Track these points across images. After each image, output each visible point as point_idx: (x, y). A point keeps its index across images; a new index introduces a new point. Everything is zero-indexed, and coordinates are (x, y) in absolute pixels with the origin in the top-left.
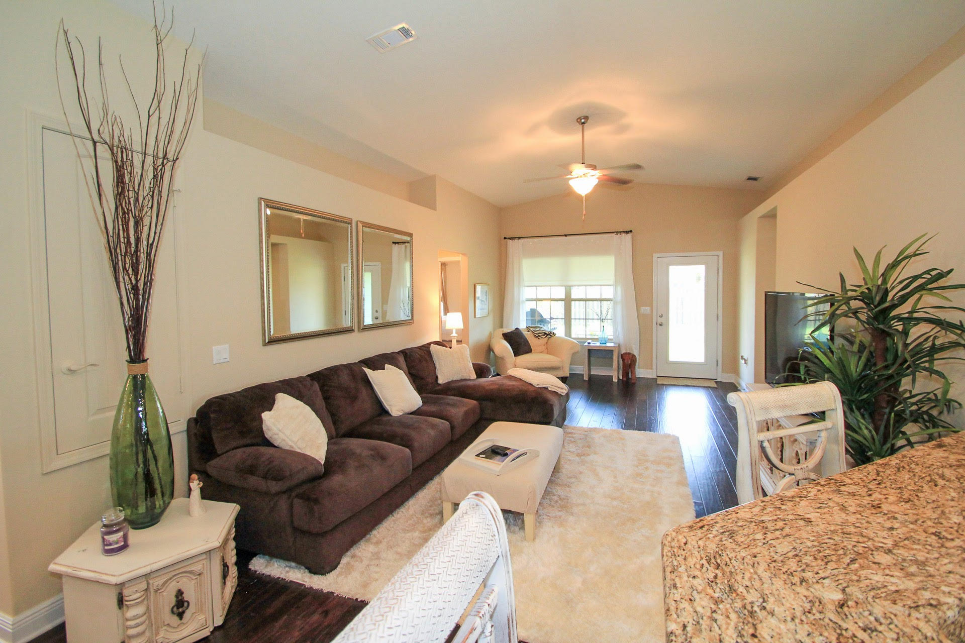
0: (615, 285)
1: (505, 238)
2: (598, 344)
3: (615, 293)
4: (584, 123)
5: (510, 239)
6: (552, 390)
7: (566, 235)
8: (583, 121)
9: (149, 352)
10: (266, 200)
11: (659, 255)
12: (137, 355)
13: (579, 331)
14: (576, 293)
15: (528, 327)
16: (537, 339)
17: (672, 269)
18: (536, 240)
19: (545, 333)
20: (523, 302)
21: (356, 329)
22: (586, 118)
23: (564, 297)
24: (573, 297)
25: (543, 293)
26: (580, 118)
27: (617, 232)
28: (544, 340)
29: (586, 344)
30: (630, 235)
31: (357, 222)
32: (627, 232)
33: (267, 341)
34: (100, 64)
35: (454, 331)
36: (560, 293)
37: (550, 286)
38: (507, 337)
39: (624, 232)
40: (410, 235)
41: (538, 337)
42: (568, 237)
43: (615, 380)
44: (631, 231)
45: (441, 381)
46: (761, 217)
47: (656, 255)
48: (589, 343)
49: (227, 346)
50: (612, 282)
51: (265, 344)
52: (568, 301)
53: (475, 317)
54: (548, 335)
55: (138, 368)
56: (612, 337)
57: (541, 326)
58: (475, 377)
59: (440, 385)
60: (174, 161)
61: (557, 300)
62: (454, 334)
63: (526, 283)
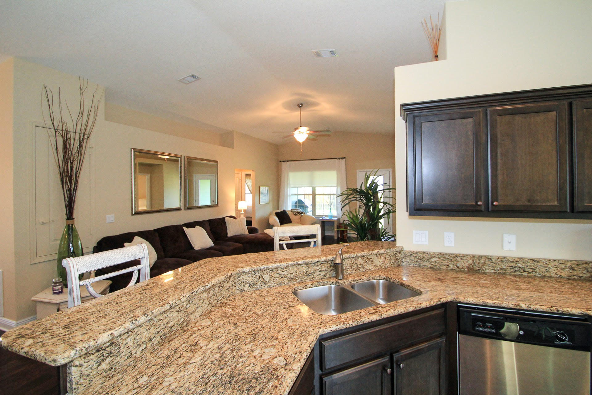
0: (337, 187)
1: (280, 161)
2: (328, 218)
3: (337, 191)
4: (301, 107)
5: (284, 161)
7: (312, 160)
8: (300, 106)
9: (75, 216)
10: (134, 149)
11: (360, 170)
12: (70, 216)
13: (319, 212)
14: (317, 191)
15: (291, 210)
16: (295, 216)
18: (296, 162)
19: (299, 213)
20: (290, 196)
21: (183, 208)
22: (302, 104)
23: (312, 193)
24: (316, 193)
25: (301, 191)
26: (298, 105)
27: (338, 158)
28: (299, 216)
29: (321, 219)
30: (344, 160)
31: (185, 157)
33: (133, 213)
34: (59, 98)
36: (310, 191)
37: (298, 187)
38: (278, 214)
39: (341, 158)
40: (217, 162)
41: (295, 214)
43: (336, 238)
44: (345, 158)
45: (230, 234)
47: (358, 171)
48: (323, 218)
49: (113, 215)
50: (336, 185)
51: (132, 215)
52: (314, 195)
53: (260, 204)
55: (70, 222)
56: (336, 215)
57: (299, 209)
58: (248, 233)
59: (228, 237)
60: (88, 138)
61: (309, 195)
62: (242, 212)
63: (291, 186)
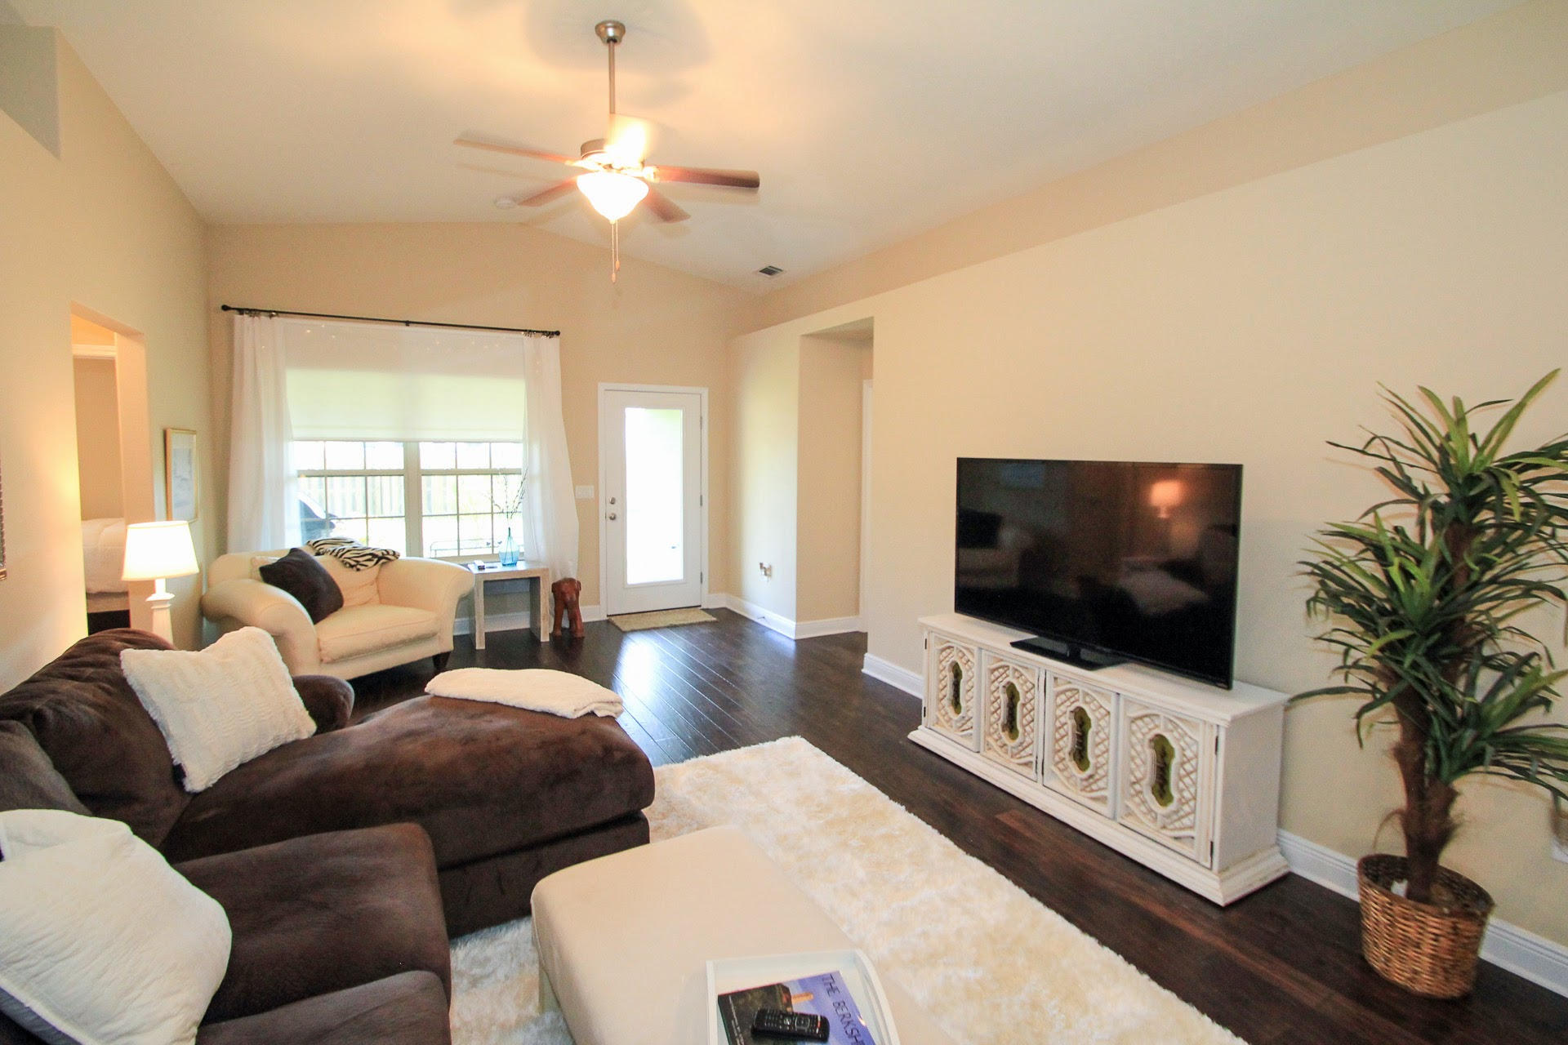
0: (528, 441)
1: (225, 308)
2: (499, 568)
3: (529, 459)
4: (613, 40)
5: (241, 311)
7: (408, 323)
8: (611, 32)
11: (610, 385)
14: (430, 457)
16: (353, 572)
17: (629, 414)
18: (323, 324)
19: (374, 556)
22: (621, 30)
23: (401, 466)
24: (424, 466)
27: (526, 331)
28: (370, 571)
29: (475, 570)
30: (555, 339)
32: (550, 334)
35: (160, 586)
36: (394, 458)
37: (365, 441)
38: (275, 573)
39: (544, 333)
41: (352, 566)
42: (412, 328)
44: (558, 333)
46: (807, 336)
47: (602, 387)
48: (481, 568)
50: (520, 435)
52: (412, 476)
54: (380, 558)
56: (527, 551)
58: (312, 726)
62: (161, 593)
63: (296, 433)
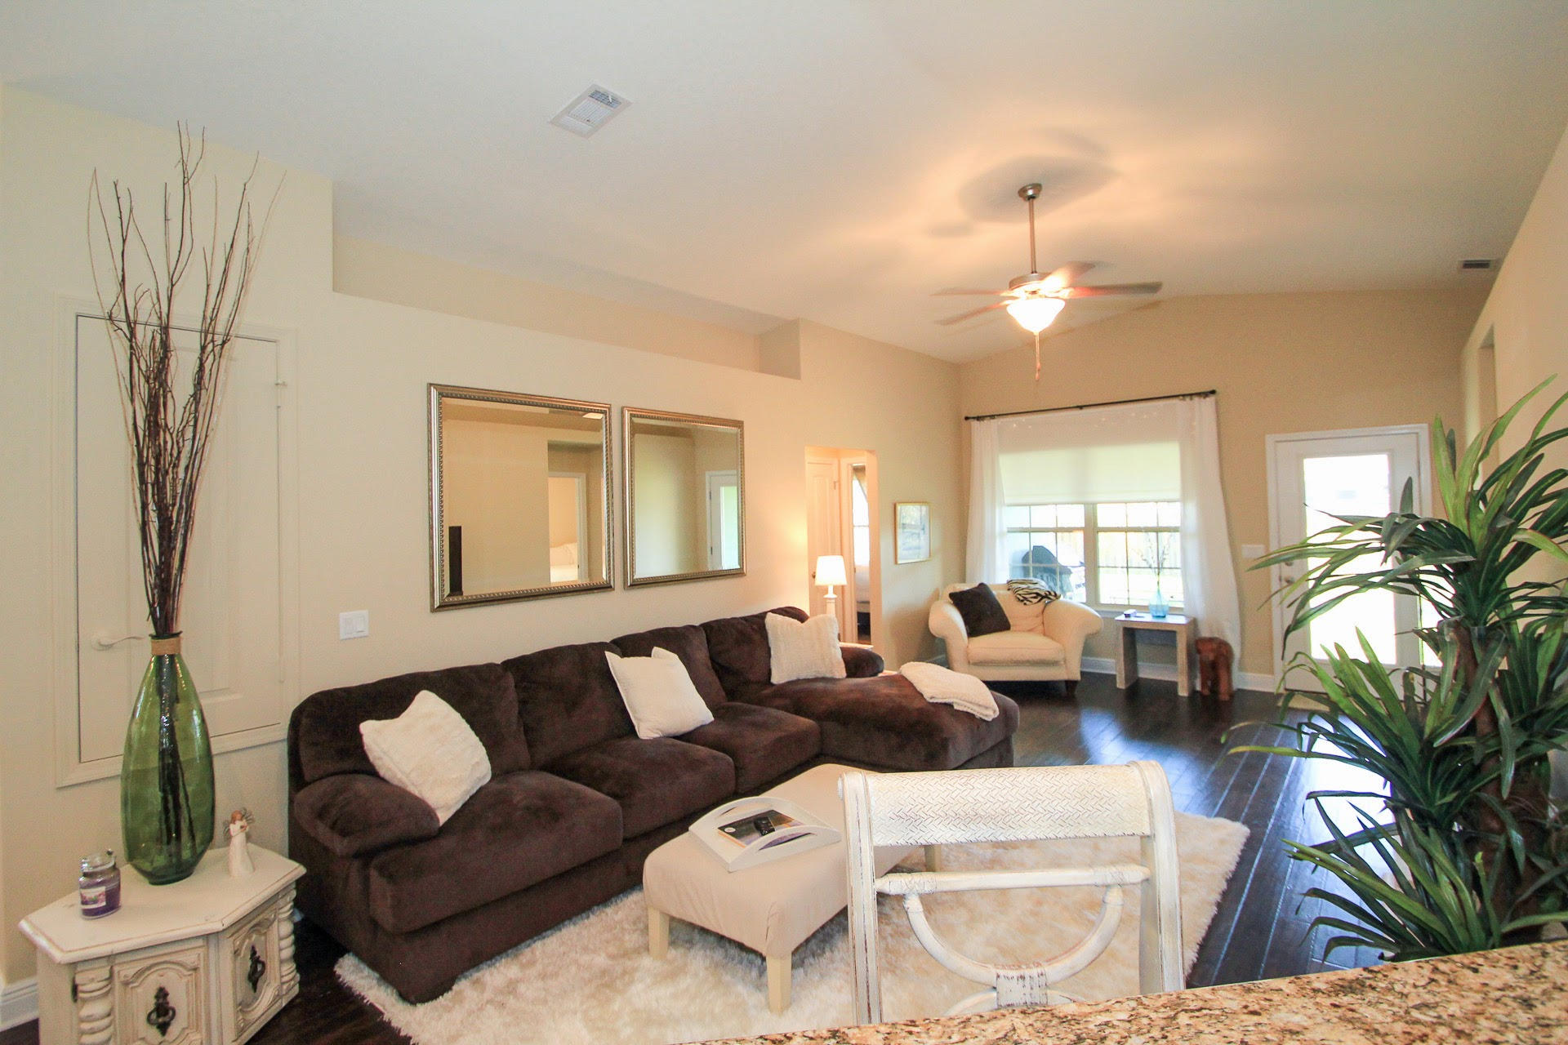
0: (1184, 500)
1: (967, 418)
2: (1148, 618)
3: (1184, 517)
4: (1032, 197)
5: (979, 418)
6: (961, 708)
7: (1081, 407)
8: (1030, 192)
9: (182, 624)
10: (436, 386)
11: (1279, 437)
12: (164, 624)
13: (1113, 590)
14: (1105, 516)
15: (1009, 582)
16: (1021, 605)
17: (1310, 465)
18: (1023, 419)
19: (1038, 594)
20: (1002, 534)
21: (618, 583)
22: (1037, 187)
24: (1101, 524)
25: (1043, 517)
26: (1022, 192)
27: (1184, 395)
28: (1035, 607)
29: (1122, 617)
30: (1211, 399)
31: (623, 408)
32: (1205, 394)
33: (437, 604)
35: (831, 590)
36: (1075, 516)
38: (958, 599)
39: (1199, 394)
40: (739, 424)
41: (1023, 600)
42: (1085, 411)
43: (1183, 692)
44: (1213, 392)
45: (777, 678)
47: (1270, 439)
48: (1127, 616)
49: (365, 612)
50: (1177, 495)
51: (434, 610)
52: (1091, 532)
53: (896, 562)
54: (1043, 597)
55: (166, 646)
56: (1181, 605)
57: (1035, 580)
58: (845, 674)
59: (773, 685)
61: (1070, 530)
62: (831, 595)
63: (1007, 500)
